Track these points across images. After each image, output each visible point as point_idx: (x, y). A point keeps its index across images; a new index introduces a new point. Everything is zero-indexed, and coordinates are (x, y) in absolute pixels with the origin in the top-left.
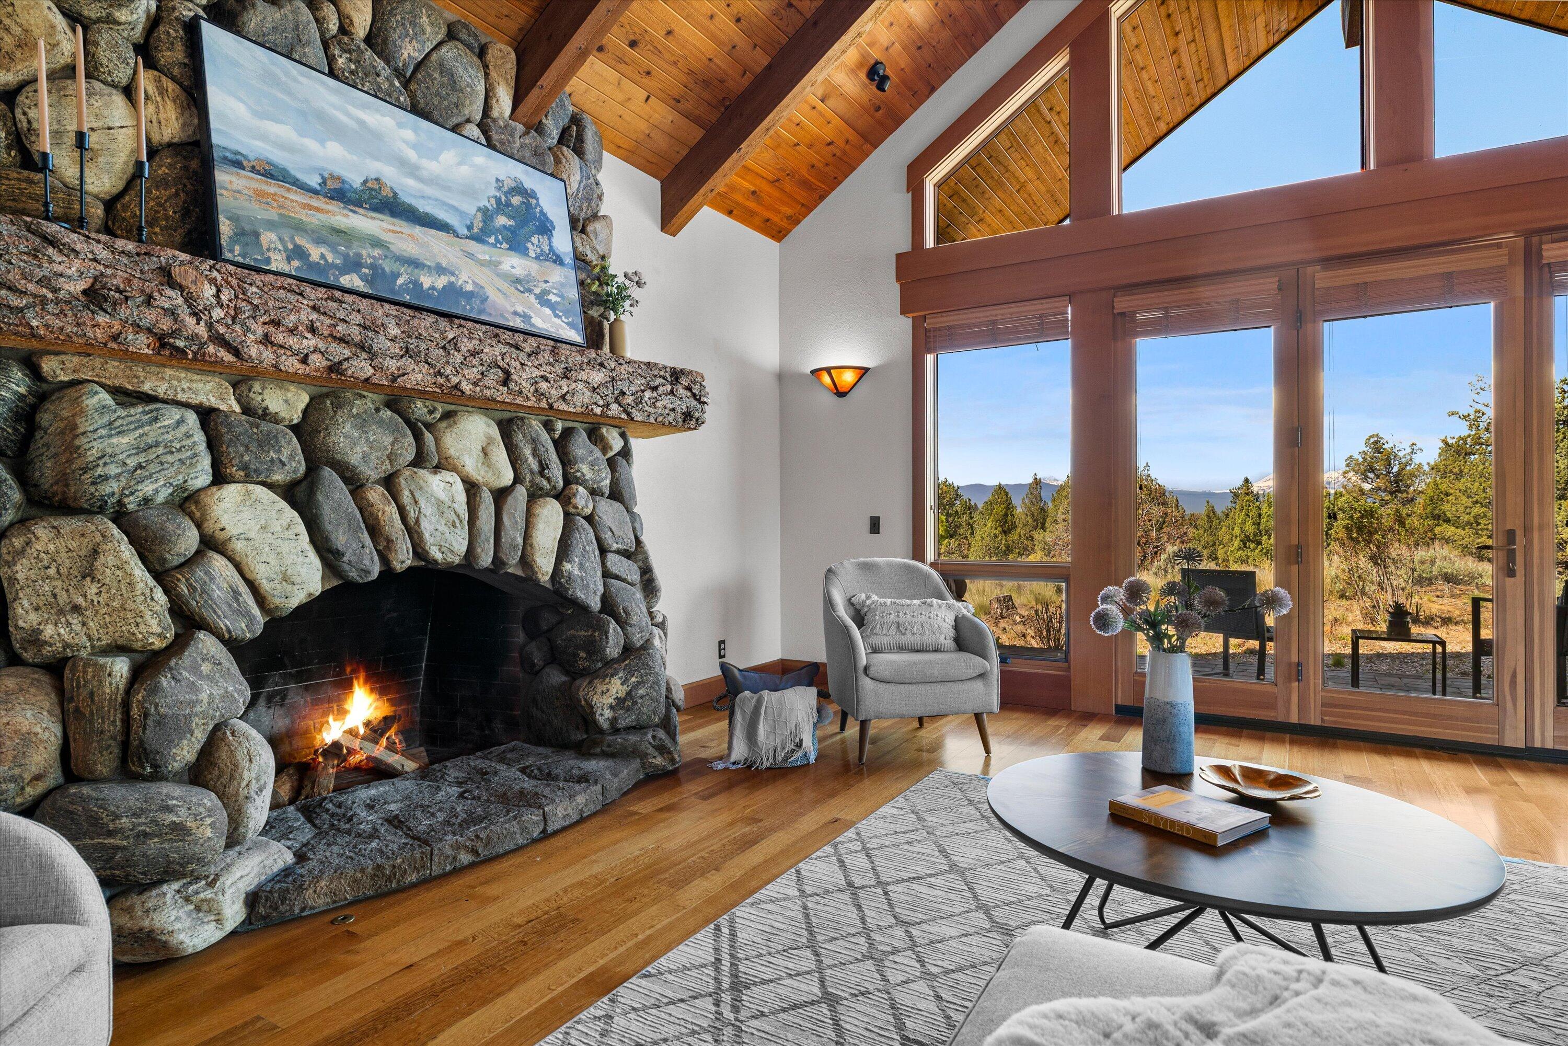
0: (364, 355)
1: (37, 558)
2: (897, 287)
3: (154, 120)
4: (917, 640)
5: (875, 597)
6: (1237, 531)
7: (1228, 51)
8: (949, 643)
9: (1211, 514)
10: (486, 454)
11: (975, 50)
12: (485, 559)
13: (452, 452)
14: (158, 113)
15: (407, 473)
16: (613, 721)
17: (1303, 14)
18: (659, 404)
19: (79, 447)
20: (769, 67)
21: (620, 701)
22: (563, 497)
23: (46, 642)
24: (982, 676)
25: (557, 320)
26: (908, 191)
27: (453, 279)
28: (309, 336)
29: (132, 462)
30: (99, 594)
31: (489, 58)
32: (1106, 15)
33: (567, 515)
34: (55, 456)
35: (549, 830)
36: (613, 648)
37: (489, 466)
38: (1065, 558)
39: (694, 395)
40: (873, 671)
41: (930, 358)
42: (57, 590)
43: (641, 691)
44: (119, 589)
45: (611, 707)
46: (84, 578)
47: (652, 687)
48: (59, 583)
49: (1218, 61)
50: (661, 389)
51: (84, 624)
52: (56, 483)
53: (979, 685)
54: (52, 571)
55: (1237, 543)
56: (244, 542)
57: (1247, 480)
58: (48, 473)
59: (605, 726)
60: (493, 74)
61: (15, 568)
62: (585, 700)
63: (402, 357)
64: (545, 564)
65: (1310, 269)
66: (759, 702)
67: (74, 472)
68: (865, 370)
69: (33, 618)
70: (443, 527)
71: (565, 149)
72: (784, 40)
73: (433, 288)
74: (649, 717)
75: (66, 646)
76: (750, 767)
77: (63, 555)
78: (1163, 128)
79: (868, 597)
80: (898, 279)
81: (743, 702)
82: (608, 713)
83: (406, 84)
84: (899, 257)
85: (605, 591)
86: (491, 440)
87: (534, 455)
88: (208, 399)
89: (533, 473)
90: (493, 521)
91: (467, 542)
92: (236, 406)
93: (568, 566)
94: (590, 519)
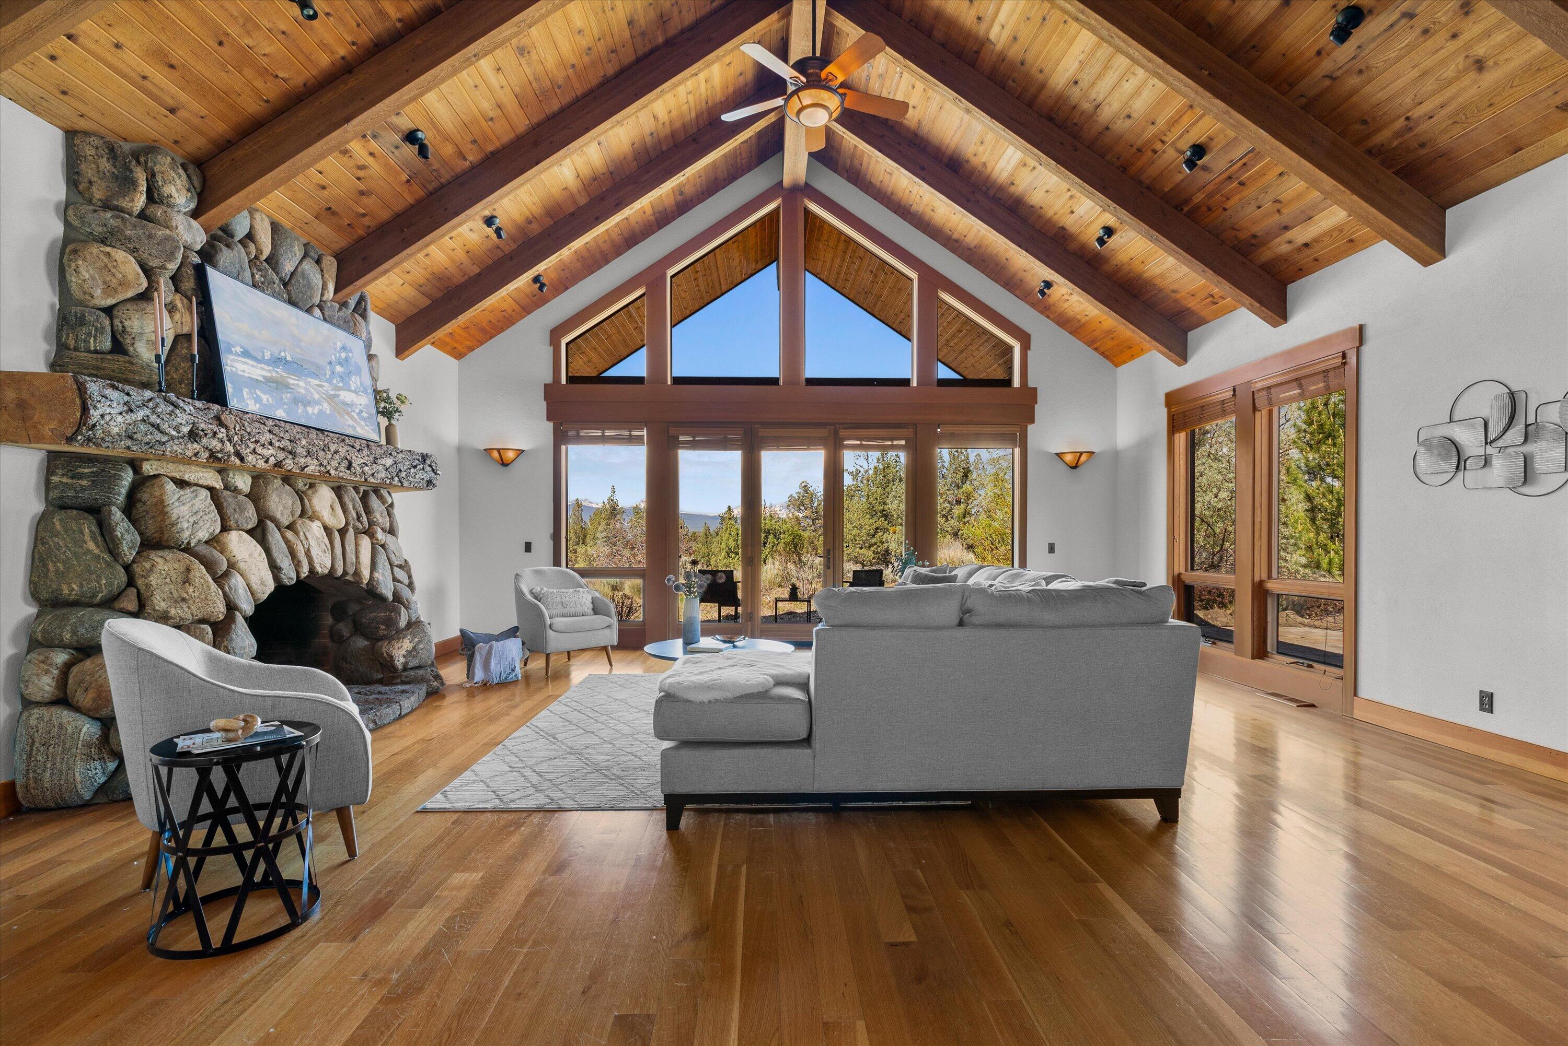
0: (291, 457)
1: (160, 573)
2: (544, 405)
3: (179, 322)
4: (573, 610)
5: (546, 589)
6: (723, 545)
7: (722, 281)
8: (590, 611)
9: (707, 534)
10: (333, 509)
11: (593, 273)
12: (340, 572)
13: (317, 508)
14: (182, 318)
15: (300, 522)
16: (405, 665)
17: (759, 266)
18: (417, 476)
19: (167, 513)
20: (479, 274)
21: (409, 652)
22: (371, 535)
23: (172, 618)
24: (609, 626)
25: (367, 428)
26: (551, 345)
27: (321, 407)
28: (270, 447)
29: (191, 521)
30: (194, 592)
31: (323, 266)
32: (665, 274)
33: (372, 544)
34: (154, 517)
35: (403, 713)
36: (403, 623)
37: (334, 516)
38: (643, 566)
39: (433, 470)
40: (554, 627)
41: (563, 447)
42: (172, 590)
43: (421, 646)
44: (203, 589)
45: (404, 656)
46: (184, 583)
47: (427, 643)
48: (172, 586)
49: (717, 285)
50: (418, 467)
51: (189, 608)
52: (156, 532)
53: (607, 631)
54: (168, 580)
55: (723, 554)
56: (244, 563)
57: (729, 507)
58: (151, 527)
59: (400, 667)
60: (326, 275)
61: (150, 579)
62: (387, 654)
63: (306, 456)
64: (366, 573)
65: (757, 426)
66: (491, 648)
67: (166, 526)
68: (523, 451)
69: (163, 604)
70: (320, 554)
71: (356, 315)
72: (490, 262)
73: (313, 414)
74: (426, 661)
75: (182, 619)
76: (485, 684)
77: (172, 571)
78: (688, 313)
79: (542, 589)
80: (545, 399)
81: (481, 648)
82: (402, 660)
83: (285, 285)
84: (546, 385)
85: (395, 590)
86: (334, 501)
87: (354, 509)
88: (212, 483)
89: (354, 519)
90: (340, 549)
91: (331, 562)
92: (223, 486)
93: (376, 574)
94: (383, 547)
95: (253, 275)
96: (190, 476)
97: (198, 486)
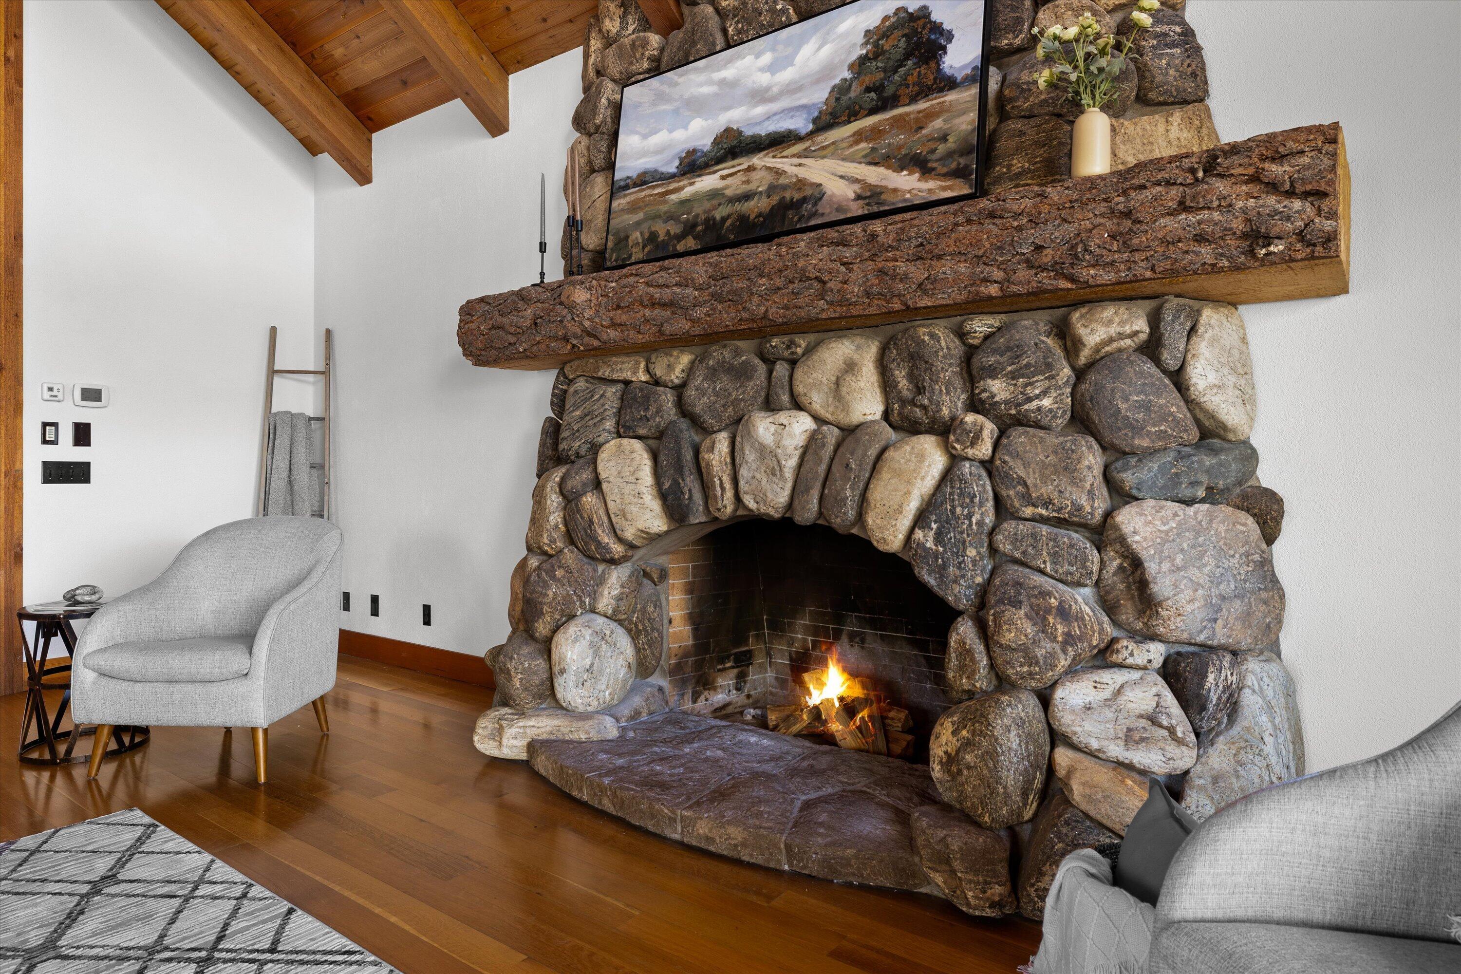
15: (746, 418)
22: (950, 433)
33: (951, 459)
85: (989, 581)
86: (850, 367)
87: (911, 377)
88: (627, 375)
89: (903, 402)
90: (822, 468)
91: (787, 492)
92: (643, 377)
93: (919, 534)
94: (987, 465)
95: (724, 31)
96: (605, 372)
97: (614, 382)
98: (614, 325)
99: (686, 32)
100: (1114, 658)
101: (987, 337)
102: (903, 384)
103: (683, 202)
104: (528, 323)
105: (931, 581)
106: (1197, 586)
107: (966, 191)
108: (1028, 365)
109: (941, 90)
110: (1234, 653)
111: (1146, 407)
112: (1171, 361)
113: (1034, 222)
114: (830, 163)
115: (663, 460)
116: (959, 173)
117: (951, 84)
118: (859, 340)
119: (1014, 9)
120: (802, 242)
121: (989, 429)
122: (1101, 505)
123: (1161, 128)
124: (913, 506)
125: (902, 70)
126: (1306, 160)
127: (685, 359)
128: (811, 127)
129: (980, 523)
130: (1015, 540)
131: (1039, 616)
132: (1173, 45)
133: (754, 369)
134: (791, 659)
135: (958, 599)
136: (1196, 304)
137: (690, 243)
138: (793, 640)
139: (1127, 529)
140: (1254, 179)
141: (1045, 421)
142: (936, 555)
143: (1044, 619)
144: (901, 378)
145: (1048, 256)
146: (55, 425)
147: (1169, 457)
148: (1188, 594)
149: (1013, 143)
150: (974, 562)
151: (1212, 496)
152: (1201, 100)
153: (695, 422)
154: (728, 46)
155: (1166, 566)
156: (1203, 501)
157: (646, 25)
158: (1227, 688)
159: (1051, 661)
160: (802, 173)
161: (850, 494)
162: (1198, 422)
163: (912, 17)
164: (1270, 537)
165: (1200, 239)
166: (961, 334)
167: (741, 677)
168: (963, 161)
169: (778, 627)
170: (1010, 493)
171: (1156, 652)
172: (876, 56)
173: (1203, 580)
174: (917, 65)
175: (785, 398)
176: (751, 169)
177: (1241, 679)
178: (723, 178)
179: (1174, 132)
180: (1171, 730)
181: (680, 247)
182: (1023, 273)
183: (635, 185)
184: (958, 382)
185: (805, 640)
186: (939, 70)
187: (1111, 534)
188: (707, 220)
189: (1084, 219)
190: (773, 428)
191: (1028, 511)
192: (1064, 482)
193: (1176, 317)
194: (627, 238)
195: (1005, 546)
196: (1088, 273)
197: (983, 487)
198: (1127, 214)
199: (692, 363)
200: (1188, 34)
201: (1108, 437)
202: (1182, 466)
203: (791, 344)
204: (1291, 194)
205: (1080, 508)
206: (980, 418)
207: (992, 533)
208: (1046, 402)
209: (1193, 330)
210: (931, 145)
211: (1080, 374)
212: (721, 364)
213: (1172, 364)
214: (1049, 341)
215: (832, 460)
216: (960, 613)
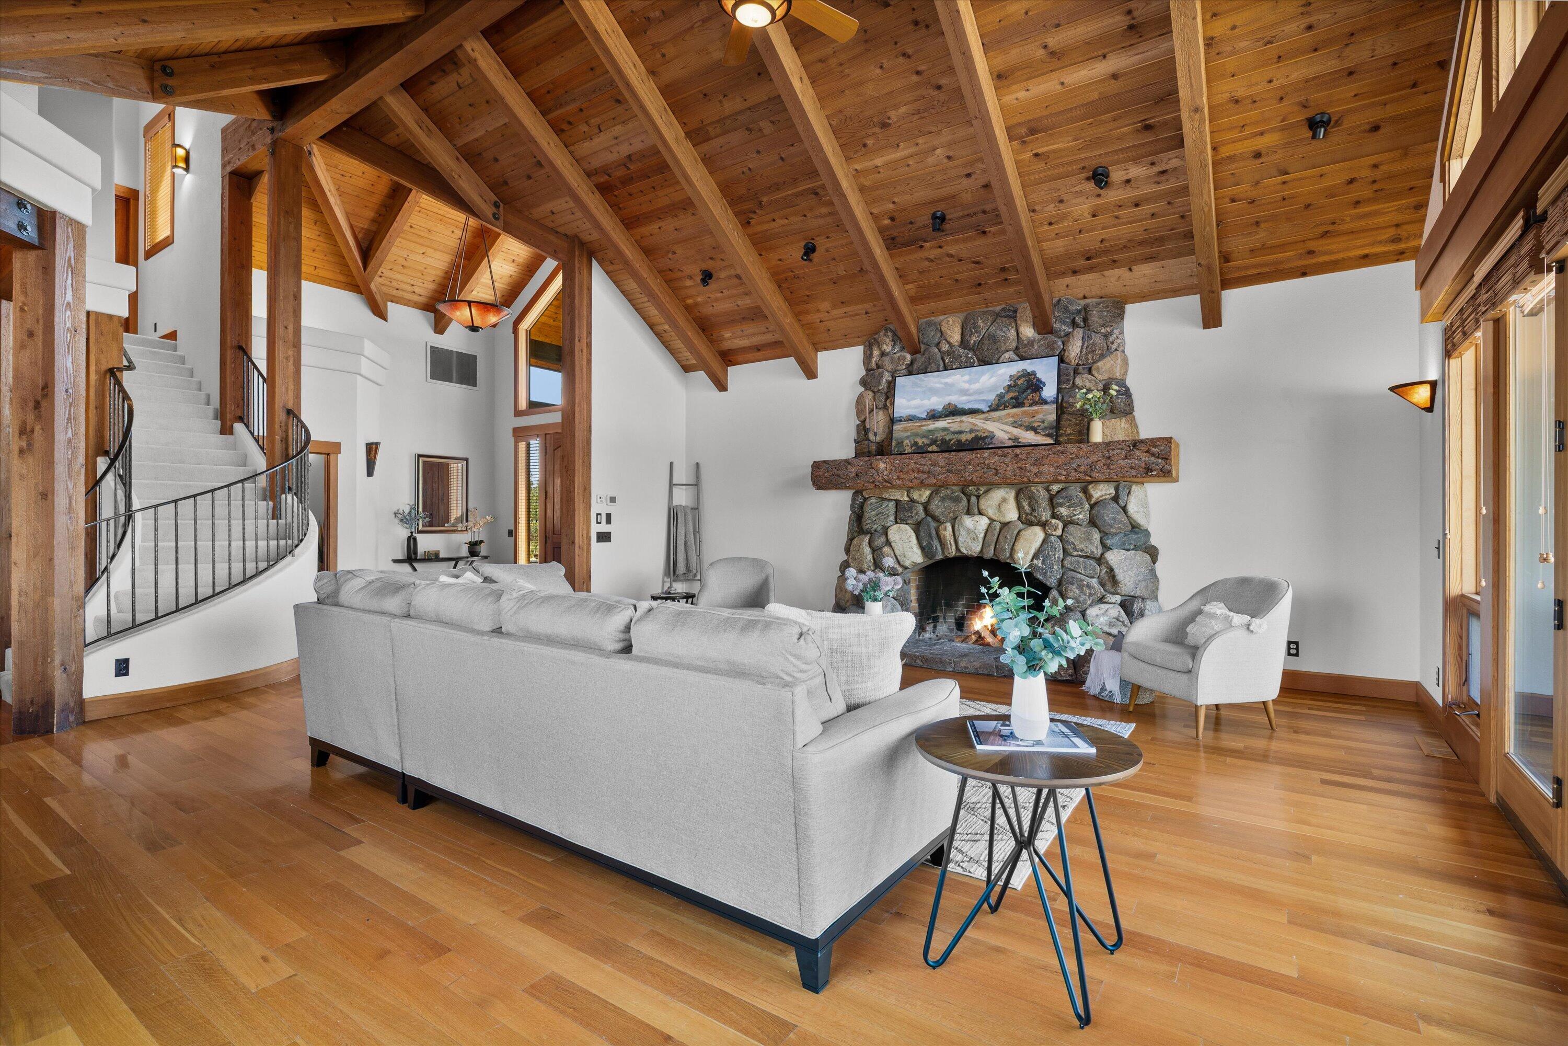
12: (988, 555)
13: (985, 506)
15: (961, 517)
27: (979, 432)
31: (1018, 315)
33: (1046, 535)
56: (898, 545)
60: (1019, 322)
68: (1434, 383)
83: (975, 353)
85: (1062, 577)
86: (1004, 500)
87: (1029, 505)
88: (899, 498)
89: (1027, 514)
90: (995, 538)
91: (980, 547)
92: (907, 499)
93: (1035, 562)
94: (1060, 538)
95: (944, 361)
96: (886, 496)
97: (890, 500)
98: (899, 478)
99: (926, 358)
100: (1105, 600)
101: (1058, 492)
102: (1027, 507)
103: (930, 431)
104: (854, 474)
105: (1041, 578)
106: (1131, 577)
107: (1052, 442)
108: (1074, 503)
109: (1042, 404)
110: (1143, 599)
111: (1114, 519)
112: (1122, 504)
113: (1077, 457)
114: (996, 424)
115: (922, 534)
116: (1049, 435)
117: (1044, 402)
118: (1006, 489)
119: (1067, 375)
120: (986, 453)
121: (1061, 525)
122: (1100, 551)
123: (1119, 423)
124: (1032, 552)
125: (1026, 393)
126: (1162, 448)
127: (928, 493)
128: (988, 409)
129: (1058, 558)
130: (1071, 563)
131: (1080, 587)
132: (1122, 395)
133: (962, 499)
134: (956, 619)
135: (1051, 583)
136: (1130, 484)
137: (934, 448)
138: (957, 611)
139: (1109, 559)
140: (1147, 451)
141: (1080, 523)
142: (1043, 569)
143: (1082, 588)
144: (1025, 505)
145: (1082, 469)
146: (600, 514)
147: (1122, 535)
148: (1128, 580)
149: (1067, 423)
150: (1057, 571)
151: (1136, 548)
152: (1131, 413)
153: (935, 519)
154: (946, 369)
155: (1121, 570)
156: (1133, 550)
157: (902, 349)
158: (1140, 609)
159: (1085, 602)
160: (985, 426)
161: (1007, 547)
162: (1131, 523)
163: (1029, 374)
164: (1154, 563)
165: (1132, 468)
166: (1048, 490)
167: (935, 627)
168: (1051, 431)
169: (949, 605)
170: (1069, 547)
171: (1118, 598)
172: (1015, 386)
173: (1133, 575)
174: (1032, 392)
175: (976, 510)
176: (961, 421)
177: (1145, 607)
178: (949, 423)
179: (1123, 425)
180: (1123, 622)
181: (930, 449)
182: (1073, 473)
183: (905, 420)
184: (1048, 508)
185: (963, 611)
186: (1040, 396)
187: (1103, 561)
188: (942, 440)
189: (1095, 458)
190: (972, 522)
191: (1075, 553)
192: (1087, 543)
193: (1124, 489)
194: (902, 442)
195: (1068, 565)
196: (1095, 475)
197: (1059, 545)
198: (1109, 458)
199: (931, 494)
200: (1128, 390)
201: (1102, 529)
202: (1125, 538)
203: (978, 490)
204: (1158, 457)
205: (1093, 552)
206: (1057, 521)
207: (1062, 561)
208: (1081, 516)
209: (1129, 493)
210: (1039, 424)
211: (1092, 507)
212: (947, 496)
213: (1123, 505)
214: (1081, 494)
215: (999, 535)
216: (1052, 588)
